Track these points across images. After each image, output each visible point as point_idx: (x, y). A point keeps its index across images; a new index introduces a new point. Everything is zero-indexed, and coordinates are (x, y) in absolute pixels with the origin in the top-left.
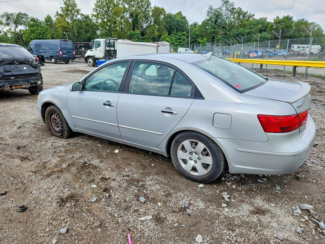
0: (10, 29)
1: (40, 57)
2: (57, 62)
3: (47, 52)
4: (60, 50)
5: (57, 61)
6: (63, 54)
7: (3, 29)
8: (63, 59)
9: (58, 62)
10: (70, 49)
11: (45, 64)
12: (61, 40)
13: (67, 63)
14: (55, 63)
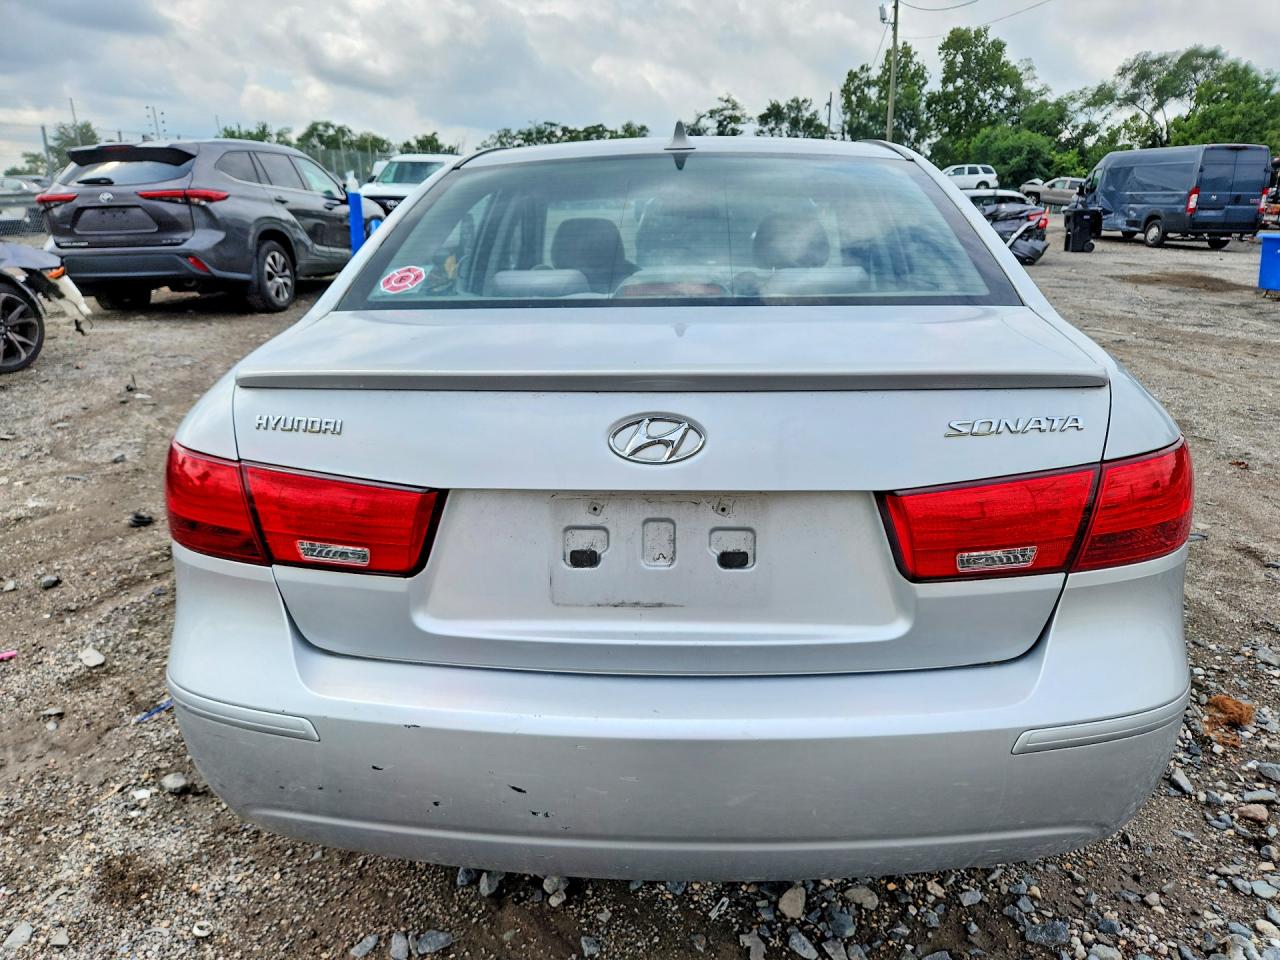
0: (1136, 118)
1: (1086, 217)
2: (1166, 242)
3: (1147, 199)
4: (1196, 191)
5: (1170, 235)
6: (1200, 206)
7: (1108, 117)
8: (1193, 228)
9: (1172, 239)
10: (1246, 185)
11: (1098, 245)
12: (1213, 148)
13: (1217, 245)
14: (1160, 244)
